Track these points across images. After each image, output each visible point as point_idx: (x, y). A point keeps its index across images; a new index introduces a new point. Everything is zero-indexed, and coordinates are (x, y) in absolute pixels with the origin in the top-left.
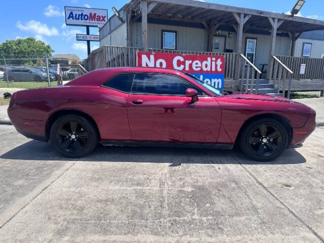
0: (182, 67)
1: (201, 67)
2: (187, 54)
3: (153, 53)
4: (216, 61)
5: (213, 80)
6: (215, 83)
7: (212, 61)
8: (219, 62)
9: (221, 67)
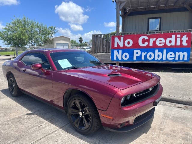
0: (146, 44)
1: (165, 43)
2: (152, 34)
3: (123, 36)
4: (181, 37)
5: (177, 54)
6: (179, 56)
7: (176, 37)
8: (185, 38)
9: (187, 42)
